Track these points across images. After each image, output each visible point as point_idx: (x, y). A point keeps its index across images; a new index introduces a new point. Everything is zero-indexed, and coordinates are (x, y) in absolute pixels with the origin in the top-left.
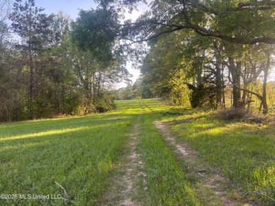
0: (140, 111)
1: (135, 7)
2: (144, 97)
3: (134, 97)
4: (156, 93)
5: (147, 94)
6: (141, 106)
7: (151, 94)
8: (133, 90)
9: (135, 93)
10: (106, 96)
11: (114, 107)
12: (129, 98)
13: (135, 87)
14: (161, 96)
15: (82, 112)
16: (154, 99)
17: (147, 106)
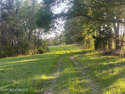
0: (64, 52)
1: (60, 5)
2: (67, 43)
3: (60, 43)
4: (75, 41)
5: (69, 41)
6: (65, 49)
7: (72, 41)
8: (59, 38)
9: (61, 41)
10: (43, 44)
11: (48, 50)
12: (57, 44)
13: (61, 37)
14: (78, 43)
15: (31, 54)
16: (74, 45)
17: (68, 50)
